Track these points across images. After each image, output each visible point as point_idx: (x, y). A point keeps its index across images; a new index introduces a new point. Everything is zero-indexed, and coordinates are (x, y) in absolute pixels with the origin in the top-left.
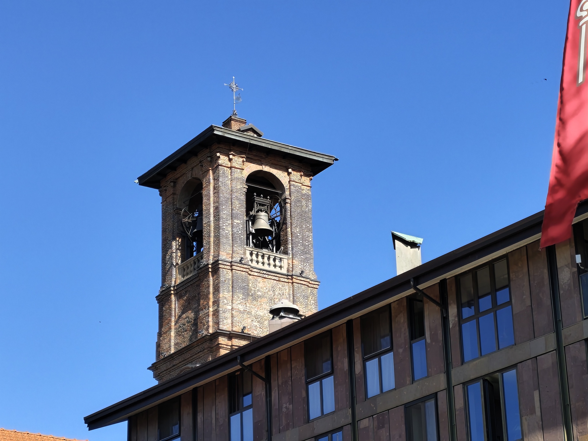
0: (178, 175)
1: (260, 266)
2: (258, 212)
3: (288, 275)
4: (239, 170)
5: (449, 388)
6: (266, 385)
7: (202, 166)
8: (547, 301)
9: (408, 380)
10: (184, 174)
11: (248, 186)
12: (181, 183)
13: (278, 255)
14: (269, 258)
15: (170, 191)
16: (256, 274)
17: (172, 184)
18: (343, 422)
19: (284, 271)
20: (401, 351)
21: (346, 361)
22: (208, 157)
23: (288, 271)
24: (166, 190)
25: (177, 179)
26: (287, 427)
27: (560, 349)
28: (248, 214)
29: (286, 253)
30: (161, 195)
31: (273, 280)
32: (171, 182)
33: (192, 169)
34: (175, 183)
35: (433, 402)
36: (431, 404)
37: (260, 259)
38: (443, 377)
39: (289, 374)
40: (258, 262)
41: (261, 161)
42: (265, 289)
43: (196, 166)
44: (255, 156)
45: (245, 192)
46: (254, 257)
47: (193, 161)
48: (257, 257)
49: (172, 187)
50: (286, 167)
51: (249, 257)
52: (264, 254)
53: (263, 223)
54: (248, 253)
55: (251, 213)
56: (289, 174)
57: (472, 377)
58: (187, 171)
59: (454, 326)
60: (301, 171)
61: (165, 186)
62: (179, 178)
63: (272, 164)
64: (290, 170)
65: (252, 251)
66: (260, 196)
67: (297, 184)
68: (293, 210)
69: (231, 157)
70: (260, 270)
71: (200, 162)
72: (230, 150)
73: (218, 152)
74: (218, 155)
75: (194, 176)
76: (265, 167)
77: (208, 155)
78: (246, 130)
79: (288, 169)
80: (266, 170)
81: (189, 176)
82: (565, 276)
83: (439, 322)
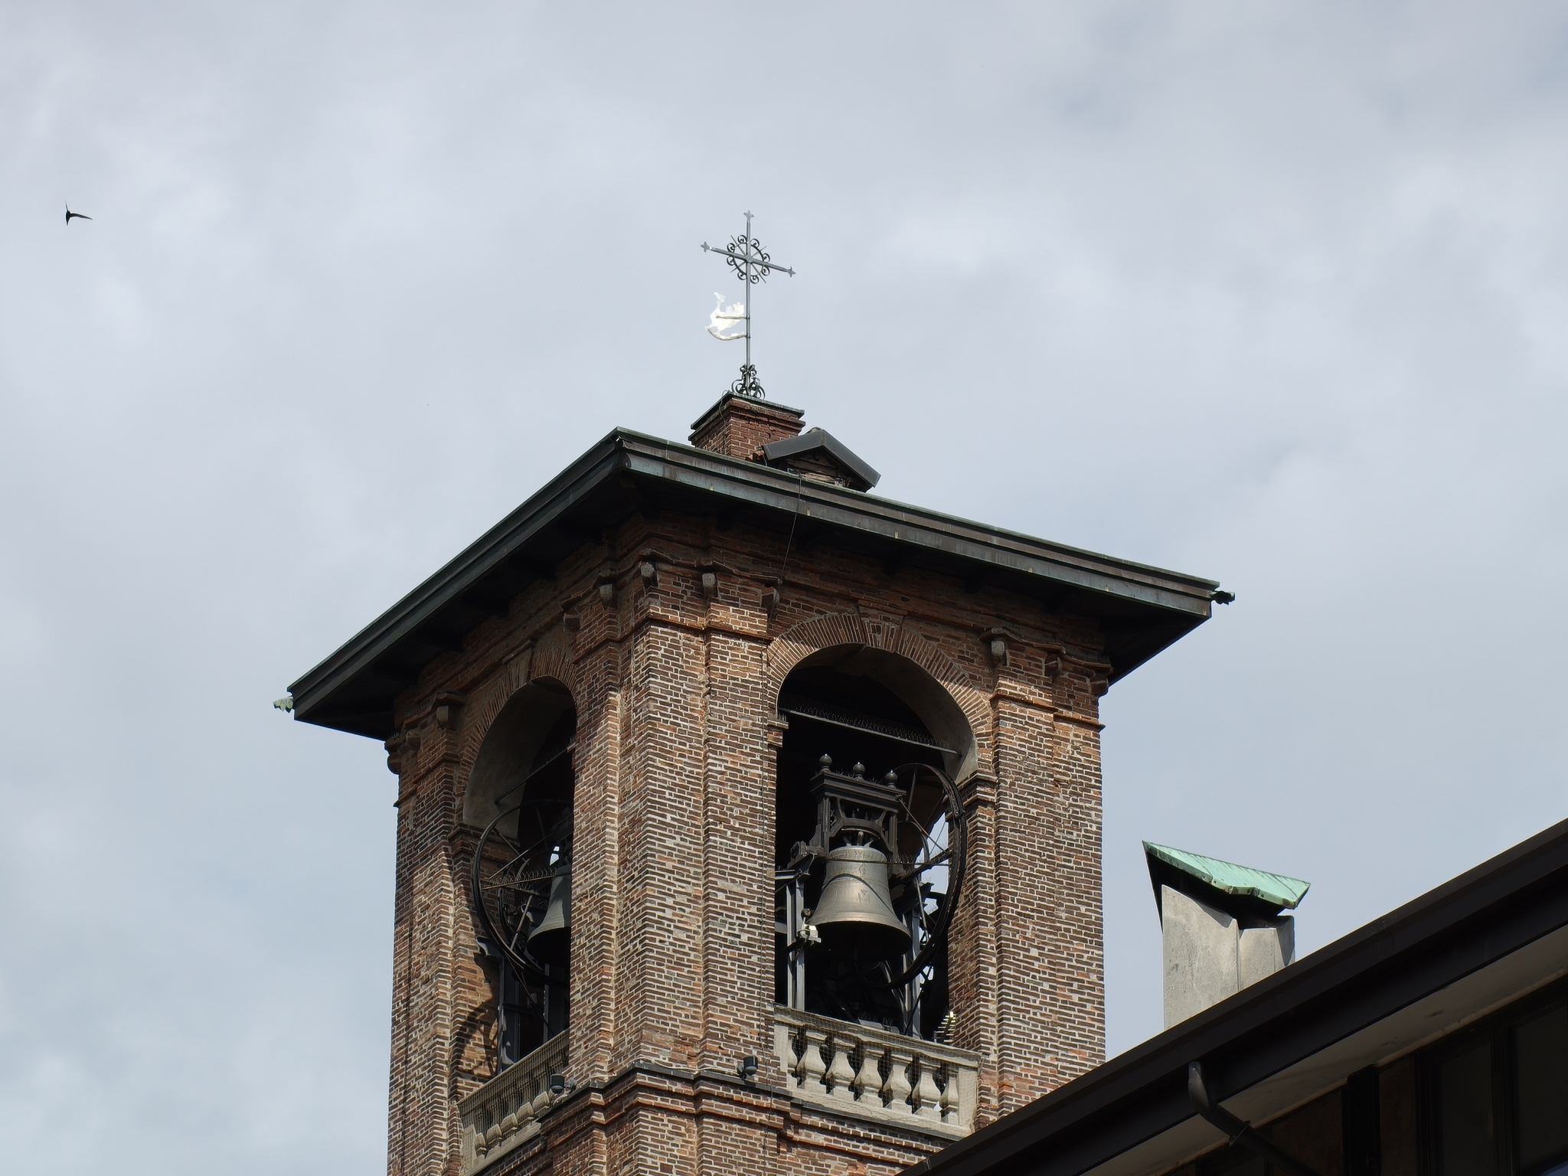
0: (474, 672)
1: (841, 1100)
2: (837, 842)
4: (745, 645)
7: (574, 626)
11: (791, 719)
13: (933, 1051)
14: (885, 1065)
15: (433, 744)
16: (819, 1139)
17: (443, 713)
19: (958, 1126)
23: (980, 1125)
24: (415, 745)
25: (467, 690)
29: (969, 1039)
30: (394, 767)
32: (440, 703)
33: (535, 639)
34: (456, 707)
37: (842, 1066)
40: (829, 1082)
41: (855, 601)
44: (828, 576)
45: (777, 748)
46: (813, 1057)
47: (538, 604)
48: (828, 1058)
49: (442, 725)
50: (977, 631)
52: (860, 1044)
53: (860, 896)
55: (803, 849)
56: (992, 662)
58: (511, 651)
60: (1053, 653)
61: (412, 726)
62: (475, 683)
63: (912, 616)
64: (998, 647)
65: (802, 1031)
66: (849, 770)
67: (1029, 711)
68: (1008, 835)
69: (709, 579)
70: (841, 1118)
71: (568, 607)
72: (706, 550)
73: (645, 559)
74: (647, 569)
75: (540, 672)
76: (877, 630)
77: (605, 573)
78: (797, 457)
79: (988, 640)
80: (879, 642)
81: (518, 677)
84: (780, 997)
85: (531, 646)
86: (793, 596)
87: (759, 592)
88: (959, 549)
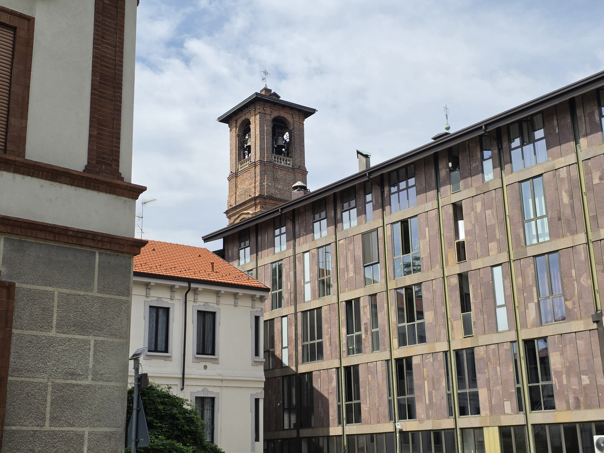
0: (238, 117)
1: (279, 163)
2: (278, 136)
3: (293, 168)
4: (269, 115)
5: (384, 226)
6: (293, 223)
7: (250, 113)
9: (364, 221)
10: (241, 117)
11: (273, 123)
12: (239, 122)
13: (288, 158)
14: (283, 160)
15: (234, 124)
16: (277, 168)
17: (235, 121)
18: (331, 241)
19: (291, 166)
20: (360, 208)
21: (332, 212)
22: (254, 108)
23: (293, 166)
24: (232, 125)
25: (237, 119)
27: (439, 208)
28: (273, 138)
29: (291, 157)
30: (229, 127)
31: (286, 170)
32: (235, 120)
33: (245, 114)
34: (236, 121)
35: (376, 232)
36: (374, 233)
37: (279, 160)
38: (381, 220)
39: (304, 218)
40: (278, 162)
41: (279, 111)
42: (281, 175)
43: (247, 113)
44: (277, 108)
45: (272, 126)
46: (276, 159)
47: (247, 110)
48: (278, 159)
49: (235, 123)
50: (292, 114)
51: (274, 159)
52: (281, 158)
53: (280, 142)
54: (273, 157)
55: (275, 137)
56: (293, 117)
57: (395, 221)
58: (243, 115)
59: (387, 196)
60: (299, 117)
61: (231, 123)
62: (238, 118)
63: (285, 112)
64: (294, 116)
65: (275, 156)
66: (279, 129)
67: (297, 123)
68: (295, 136)
69: (265, 108)
70: (279, 165)
71: (250, 111)
72: (264, 105)
73: (258, 106)
74: (259, 107)
75: (246, 118)
76: (282, 114)
77: (254, 107)
78: (272, 95)
79: (293, 115)
80: (282, 115)
81: (243, 118)
82: (443, 173)
83: (380, 194)
84: (273, 153)
85: (245, 115)
86: (273, 110)
87: (270, 110)
88: (290, 105)
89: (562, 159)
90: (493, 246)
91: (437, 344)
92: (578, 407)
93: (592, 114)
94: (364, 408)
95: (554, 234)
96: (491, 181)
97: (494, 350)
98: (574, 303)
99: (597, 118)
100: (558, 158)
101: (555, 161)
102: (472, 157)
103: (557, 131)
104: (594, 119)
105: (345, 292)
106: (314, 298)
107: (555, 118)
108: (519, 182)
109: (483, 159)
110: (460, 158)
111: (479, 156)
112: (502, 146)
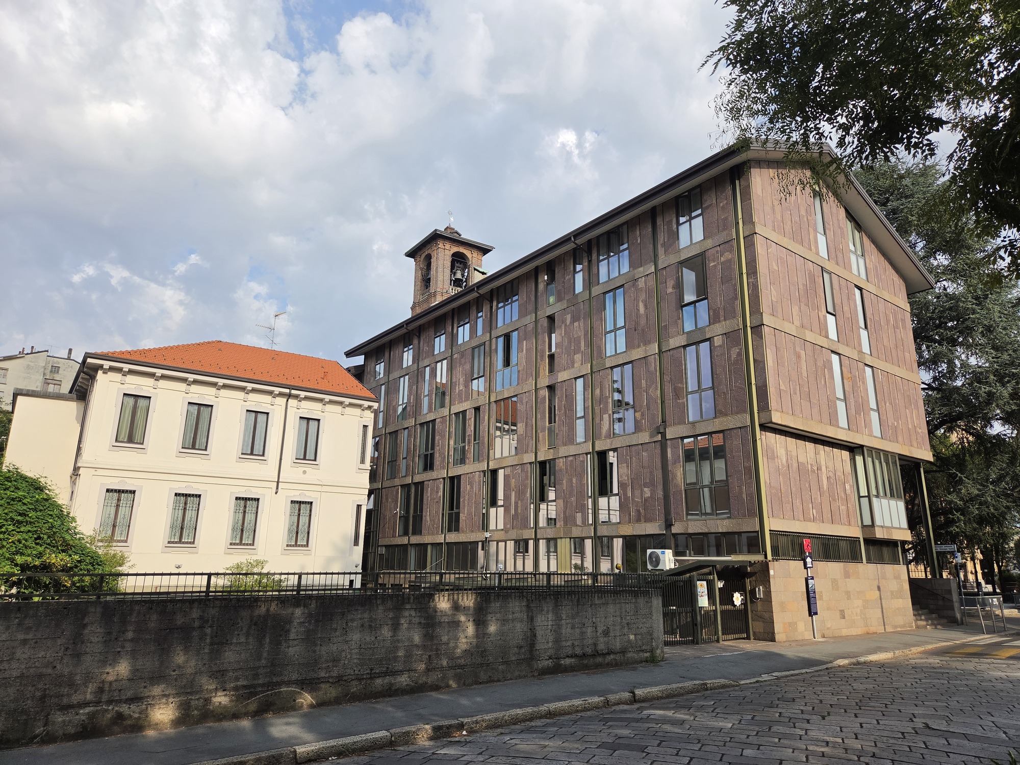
2: (456, 270)
5: (491, 340)
6: (418, 339)
7: (431, 248)
8: (533, 299)
9: (475, 336)
11: (452, 258)
12: (423, 256)
18: (447, 356)
20: (473, 323)
21: (451, 327)
22: (435, 244)
24: (417, 259)
25: (421, 253)
26: (425, 358)
27: (536, 321)
30: (414, 261)
32: (419, 255)
33: (427, 249)
35: (483, 346)
36: (482, 348)
38: (488, 335)
39: (428, 333)
41: (459, 247)
44: (457, 244)
45: (451, 261)
46: (454, 291)
47: (429, 246)
49: (419, 257)
50: (471, 250)
51: (451, 291)
53: (459, 276)
54: (451, 289)
56: (472, 253)
57: (500, 334)
59: (494, 311)
60: (478, 253)
63: (464, 248)
69: (446, 244)
71: (431, 246)
72: (444, 241)
73: (438, 242)
75: (428, 252)
78: (454, 233)
80: (461, 251)
81: (426, 252)
82: (541, 286)
83: (489, 308)
86: (453, 246)
87: (451, 246)
88: (470, 243)
89: (641, 269)
90: (578, 357)
91: (525, 455)
92: (638, 520)
93: (671, 221)
94: (462, 517)
95: (630, 345)
96: (580, 293)
97: (572, 461)
98: (643, 415)
99: (675, 226)
100: (639, 267)
101: (636, 271)
102: (566, 270)
103: (639, 241)
104: (672, 227)
105: (455, 404)
106: (430, 410)
107: (638, 228)
108: (603, 293)
109: (575, 272)
110: (556, 271)
111: (572, 269)
112: (591, 257)
